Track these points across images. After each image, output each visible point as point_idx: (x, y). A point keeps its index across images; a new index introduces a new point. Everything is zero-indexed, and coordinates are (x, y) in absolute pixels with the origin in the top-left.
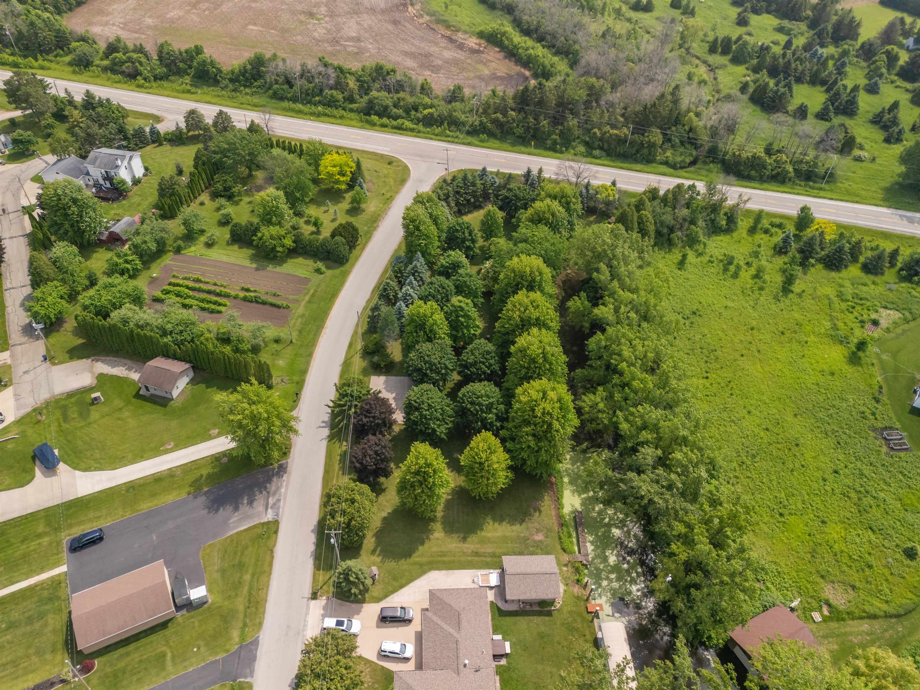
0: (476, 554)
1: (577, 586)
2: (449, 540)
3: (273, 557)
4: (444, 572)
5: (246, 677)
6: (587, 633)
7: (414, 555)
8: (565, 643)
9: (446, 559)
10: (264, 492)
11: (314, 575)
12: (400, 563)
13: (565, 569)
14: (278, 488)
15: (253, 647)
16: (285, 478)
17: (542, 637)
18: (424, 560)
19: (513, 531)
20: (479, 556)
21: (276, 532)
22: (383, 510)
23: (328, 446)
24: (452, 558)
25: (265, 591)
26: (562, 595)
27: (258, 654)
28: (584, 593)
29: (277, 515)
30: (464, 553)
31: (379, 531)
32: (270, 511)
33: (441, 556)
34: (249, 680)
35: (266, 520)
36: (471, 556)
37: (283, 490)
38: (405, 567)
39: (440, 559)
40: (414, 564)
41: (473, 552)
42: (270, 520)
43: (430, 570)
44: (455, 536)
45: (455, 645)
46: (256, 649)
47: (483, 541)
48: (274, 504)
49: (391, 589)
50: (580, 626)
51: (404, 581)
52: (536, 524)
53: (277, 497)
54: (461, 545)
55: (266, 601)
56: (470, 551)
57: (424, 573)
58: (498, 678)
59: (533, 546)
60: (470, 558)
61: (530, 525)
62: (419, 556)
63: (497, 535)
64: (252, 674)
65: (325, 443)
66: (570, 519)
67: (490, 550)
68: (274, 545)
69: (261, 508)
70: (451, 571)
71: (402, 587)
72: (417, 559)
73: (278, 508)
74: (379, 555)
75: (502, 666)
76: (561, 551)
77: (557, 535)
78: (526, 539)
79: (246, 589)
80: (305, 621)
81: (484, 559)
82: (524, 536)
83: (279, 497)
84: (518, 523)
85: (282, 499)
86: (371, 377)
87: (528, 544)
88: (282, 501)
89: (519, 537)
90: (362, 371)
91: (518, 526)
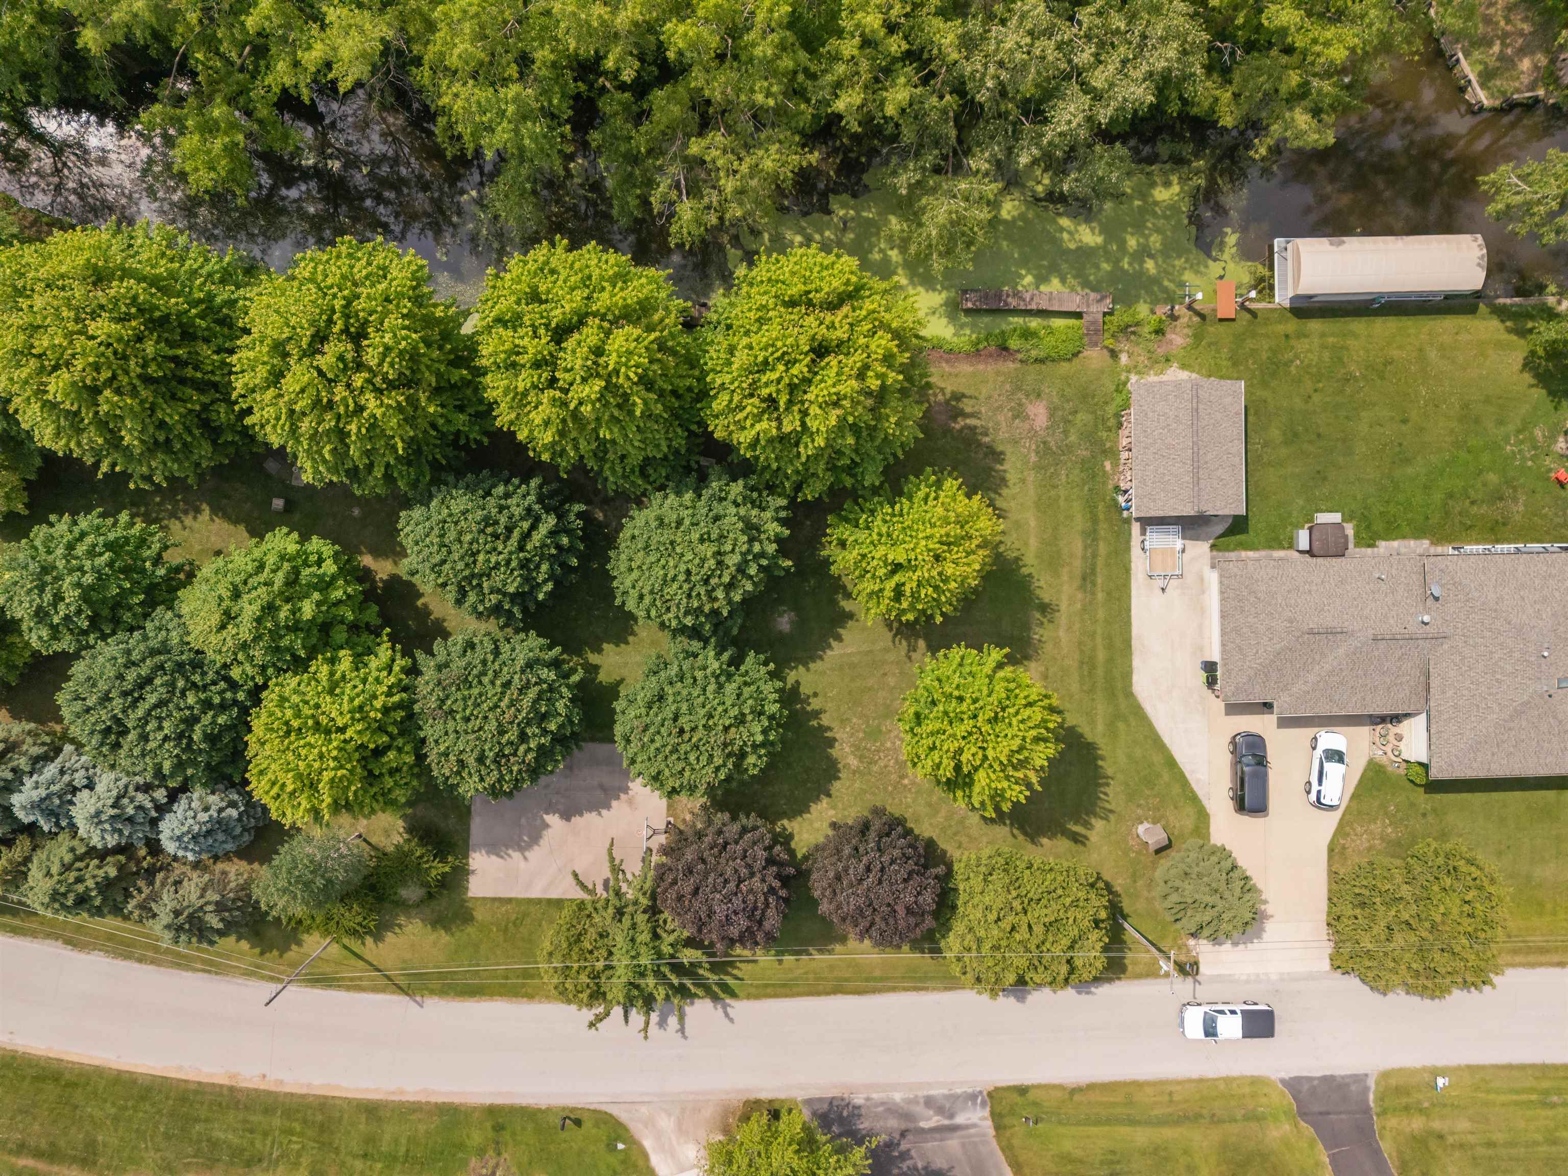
0: (1087, 579)
1: (1170, 336)
2: (1048, 647)
3: (1091, 1087)
4: (1137, 662)
5: (1366, 1089)
6: (1281, 328)
7: (1090, 738)
8: (1308, 384)
9: (1101, 655)
10: (904, 1146)
11: (1139, 976)
12: (1110, 772)
13: (1124, 358)
14: (892, 1110)
15: (1306, 1087)
16: (859, 1100)
17: (1296, 435)
18: (1102, 709)
19: (1023, 481)
20: (1093, 572)
21: (1022, 1090)
22: (962, 822)
23: (749, 997)
24: (1099, 640)
25: (1173, 1088)
26: (1194, 375)
27: (1319, 1074)
28: (1184, 320)
29: (973, 1097)
30: (1084, 610)
31: (1022, 829)
32: (960, 1120)
33: (1093, 667)
34: (1371, 1083)
35: (989, 1123)
36: (1093, 594)
37: (898, 1097)
38: (1122, 759)
39: (1100, 672)
40: (1112, 731)
41: (1082, 587)
42: (986, 1112)
43: (1129, 694)
44: (1038, 633)
45: (1382, 645)
46: (1309, 1079)
47: (1054, 562)
48: (940, 1110)
49: (1176, 789)
50: (1265, 344)
51: (1157, 759)
52: (1001, 418)
53: (919, 1109)
54: (1063, 618)
55: (1201, 1081)
56: (1080, 596)
57: (1138, 712)
58: (1383, 545)
59: (1066, 433)
60: (1100, 596)
61: (1003, 435)
62: (1092, 722)
63: (1033, 523)
64: (1360, 1079)
65: (738, 1007)
66: (974, 326)
67: (1078, 546)
68: (1060, 1087)
69: (953, 1143)
70: (1135, 643)
71: (1171, 763)
72: (1100, 728)
73: (954, 1098)
74: (1087, 825)
75: (1357, 535)
76: (1076, 361)
77: (1033, 368)
78: (1045, 450)
79: (1168, 1133)
80: (1247, 982)
81: (1100, 562)
82: (1037, 453)
83: (918, 1103)
84: (999, 467)
85: (925, 1093)
86: (476, 899)
87: (1059, 447)
88: (933, 1092)
89: (1038, 468)
90: (447, 929)
91: (1006, 466)
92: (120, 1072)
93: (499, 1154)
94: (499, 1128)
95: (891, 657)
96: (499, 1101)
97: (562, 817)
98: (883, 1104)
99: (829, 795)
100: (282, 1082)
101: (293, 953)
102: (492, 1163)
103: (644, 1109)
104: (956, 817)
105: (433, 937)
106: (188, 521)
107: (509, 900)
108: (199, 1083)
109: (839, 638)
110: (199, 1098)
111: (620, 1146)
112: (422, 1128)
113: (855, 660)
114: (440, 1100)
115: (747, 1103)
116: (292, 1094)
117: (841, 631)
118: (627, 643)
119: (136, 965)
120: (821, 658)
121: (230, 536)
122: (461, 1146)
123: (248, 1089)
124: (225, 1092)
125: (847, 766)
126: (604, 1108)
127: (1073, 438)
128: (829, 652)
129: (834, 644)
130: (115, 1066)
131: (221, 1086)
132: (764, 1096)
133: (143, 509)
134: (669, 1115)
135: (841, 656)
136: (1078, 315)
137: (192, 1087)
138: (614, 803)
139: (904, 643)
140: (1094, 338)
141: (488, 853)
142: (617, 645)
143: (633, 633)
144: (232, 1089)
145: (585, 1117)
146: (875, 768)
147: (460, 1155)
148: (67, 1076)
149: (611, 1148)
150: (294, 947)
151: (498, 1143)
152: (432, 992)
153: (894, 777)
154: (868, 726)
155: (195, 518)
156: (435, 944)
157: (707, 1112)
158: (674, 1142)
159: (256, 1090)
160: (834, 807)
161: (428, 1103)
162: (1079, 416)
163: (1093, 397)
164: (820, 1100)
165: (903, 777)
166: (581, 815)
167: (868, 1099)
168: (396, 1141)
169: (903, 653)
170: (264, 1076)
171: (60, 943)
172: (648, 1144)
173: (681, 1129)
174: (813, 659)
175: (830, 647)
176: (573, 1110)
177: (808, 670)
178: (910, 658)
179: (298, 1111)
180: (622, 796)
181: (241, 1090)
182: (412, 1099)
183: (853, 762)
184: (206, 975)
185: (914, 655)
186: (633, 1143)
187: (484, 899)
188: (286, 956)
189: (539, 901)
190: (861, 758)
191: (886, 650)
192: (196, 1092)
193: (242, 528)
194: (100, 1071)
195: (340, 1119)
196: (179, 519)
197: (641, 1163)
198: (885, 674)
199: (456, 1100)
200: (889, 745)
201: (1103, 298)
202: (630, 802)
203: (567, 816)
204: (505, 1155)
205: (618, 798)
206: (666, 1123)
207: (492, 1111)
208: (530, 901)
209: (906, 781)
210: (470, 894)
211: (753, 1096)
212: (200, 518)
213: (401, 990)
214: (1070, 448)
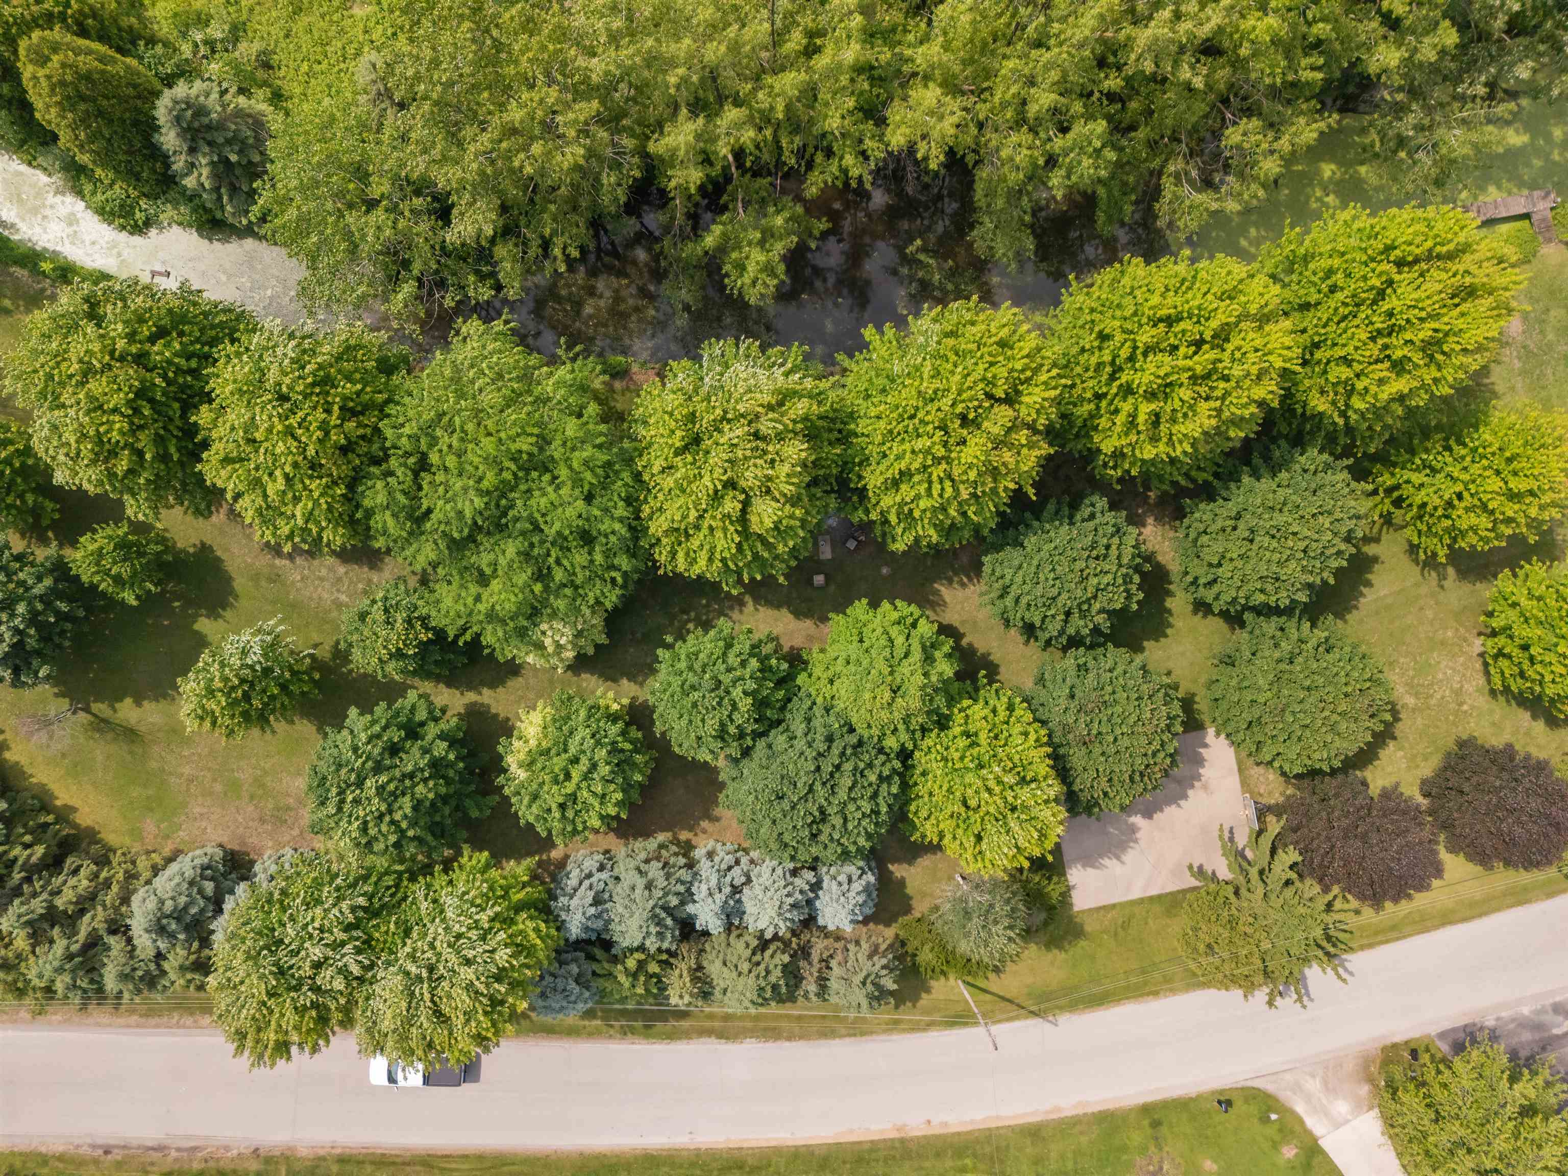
14: (1523, 1024)
19: (1512, 389)
23: (1362, 948)
37: (1526, 1011)
53: (1549, 1018)
59: (1543, 332)
65: (1356, 960)
78: (1527, 353)
82: (1519, 358)
83: (1546, 1012)
84: (1486, 381)
85: (1551, 1001)
86: (1083, 912)
87: (1540, 348)
88: (1558, 999)
89: (1524, 373)
90: (1060, 948)
91: (1492, 379)
92: (797, 1147)
93: (1161, 1149)
94: (1156, 1124)
95: (1424, 590)
96: (1150, 1099)
97: (1144, 817)
98: (1513, 1020)
99: (1395, 738)
100: (946, 1124)
101: (925, 1000)
102: (1156, 1160)
103: (1288, 1077)
104: (1522, 731)
105: (1050, 956)
106: (735, 615)
107: (1114, 906)
108: (872, 1142)
109: (1369, 584)
110: (874, 1156)
111: (1274, 1117)
112: (1084, 1139)
113: (1389, 601)
114: (1096, 1109)
115: (1384, 1049)
116: (959, 1134)
117: (1369, 576)
118: (1166, 636)
119: (787, 1044)
120: (1356, 607)
121: (776, 620)
122: (1124, 1149)
123: (918, 1138)
124: (897, 1145)
125: (1404, 706)
126: (1250, 1084)
127: (1551, 336)
128: (1362, 600)
129: (1365, 590)
130: (790, 1143)
131: (892, 1140)
132: (1399, 1038)
133: (693, 614)
134: (1313, 1076)
135: (1376, 600)
136: (1526, 216)
137: (866, 1147)
138: (1190, 792)
139: (1434, 574)
140: (1547, 235)
141: (1084, 866)
142: (1157, 641)
143: (1170, 626)
144: (902, 1141)
145: (1234, 1097)
146: (1433, 702)
147: (1125, 1157)
148: (750, 1162)
149: (1265, 1120)
150: (924, 995)
151: (1157, 1139)
152: (1061, 1008)
153: (1453, 706)
154: (1416, 662)
155: (741, 612)
156: (1052, 963)
157: (1350, 1066)
158: (1324, 1101)
159: (925, 1137)
160: (1401, 748)
161: (1085, 1114)
162: (1553, 313)
163: (1561, 291)
164: (1454, 1030)
165: (1461, 704)
166: (1162, 810)
167: (1498, 1019)
168: (1062, 1157)
169: (1434, 583)
170: (929, 1122)
171: (713, 1039)
172: (1300, 1108)
173: (1328, 1088)
174: (1348, 610)
175: (1362, 594)
176: (1222, 1092)
177: (1346, 622)
178: (1442, 587)
179: (967, 1148)
180: (1196, 784)
181: (912, 1139)
182: (1069, 1114)
183: (1410, 701)
184: (852, 1039)
185: (1446, 583)
186: (1286, 1112)
187: (1090, 910)
188: (919, 1005)
189: (1141, 901)
190: (1417, 695)
191: (1417, 585)
192: (871, 1151)
193: (784, 611)
194: (777, 1151)
195: (1008, 1146)
196: (726, 615)
197: (1297, 1128)
198: (1421, 609)
199: (1111, 1106)
200: (1440, 676)
201: (1547, 194)
202: (1205, 787)
203: (1148, 814)
204: (1166, 1149)
205: (1192, 787)
206: (1313, 1085)
207: (1146, 1109)
208: (1133, 903)
209: (1465, 707)
210: (1076, 909)
211: (1388, 1042)
212: (745, 610)
213: (1034, 1014)
214: (1550, 346)
